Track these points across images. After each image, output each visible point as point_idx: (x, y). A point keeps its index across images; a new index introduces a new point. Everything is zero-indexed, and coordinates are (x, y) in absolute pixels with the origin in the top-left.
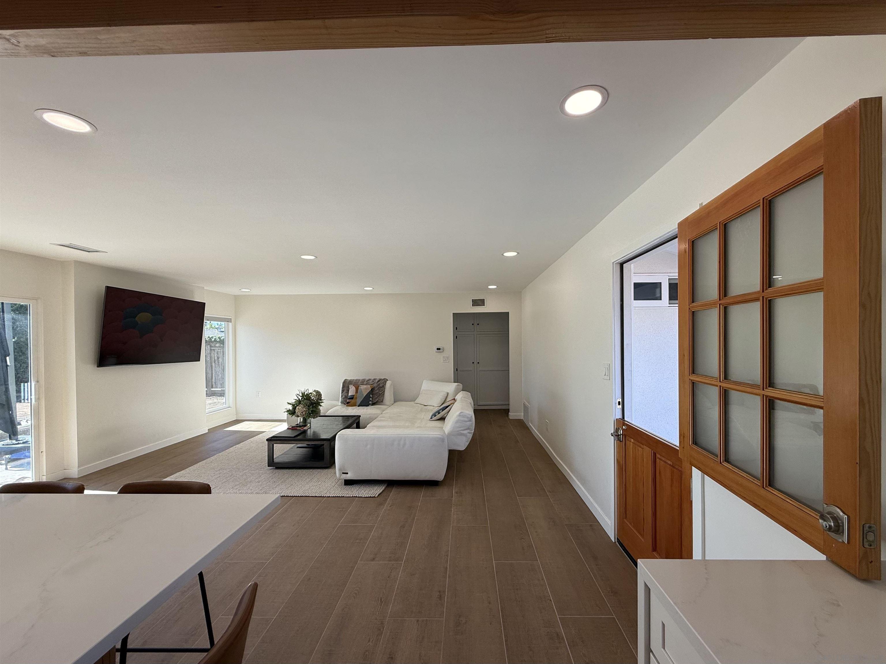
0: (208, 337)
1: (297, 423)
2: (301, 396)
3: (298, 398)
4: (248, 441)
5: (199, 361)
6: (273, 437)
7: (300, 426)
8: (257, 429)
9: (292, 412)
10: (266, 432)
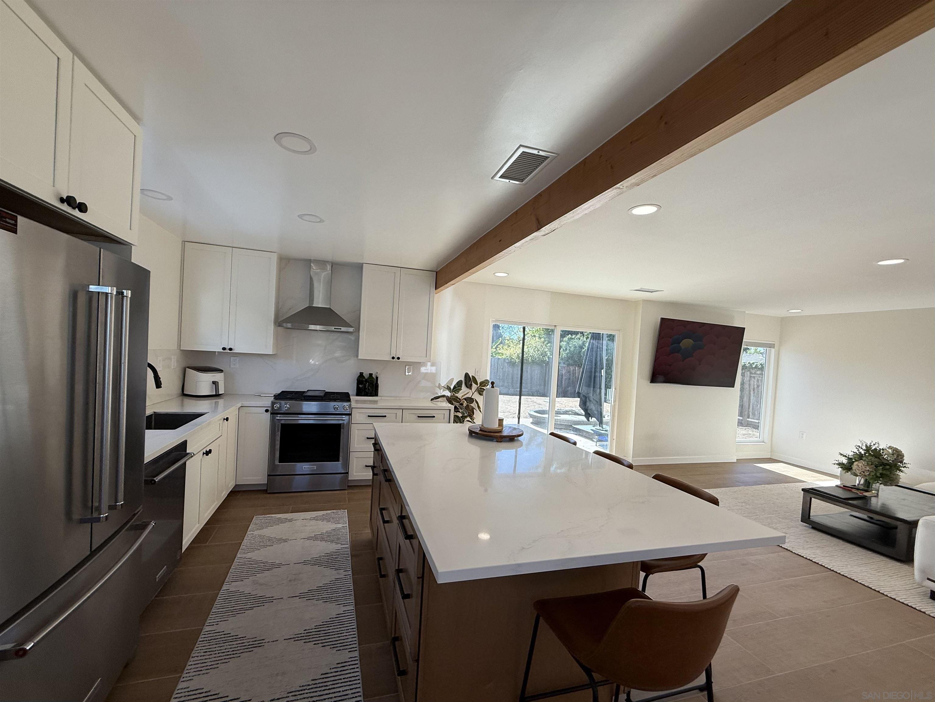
0: (749, 363)
1: (854, 484)
2: (864, 450)
3: (858, 450)
4: (780, 485)
5: (733, 387)
6: (812, 489)
7: (858, 489)
8: (795, 475)
9: (847, 467)
10: (806, 483)
